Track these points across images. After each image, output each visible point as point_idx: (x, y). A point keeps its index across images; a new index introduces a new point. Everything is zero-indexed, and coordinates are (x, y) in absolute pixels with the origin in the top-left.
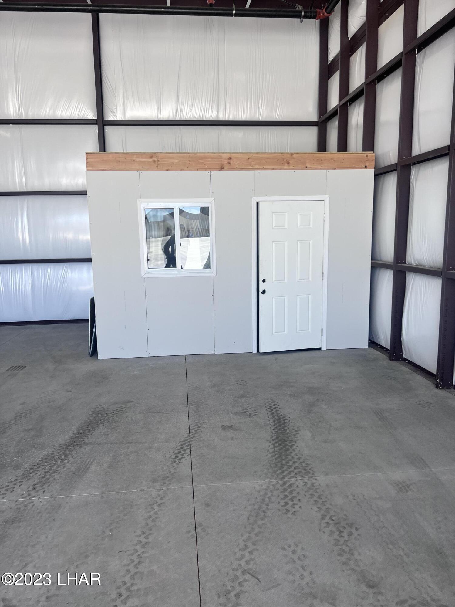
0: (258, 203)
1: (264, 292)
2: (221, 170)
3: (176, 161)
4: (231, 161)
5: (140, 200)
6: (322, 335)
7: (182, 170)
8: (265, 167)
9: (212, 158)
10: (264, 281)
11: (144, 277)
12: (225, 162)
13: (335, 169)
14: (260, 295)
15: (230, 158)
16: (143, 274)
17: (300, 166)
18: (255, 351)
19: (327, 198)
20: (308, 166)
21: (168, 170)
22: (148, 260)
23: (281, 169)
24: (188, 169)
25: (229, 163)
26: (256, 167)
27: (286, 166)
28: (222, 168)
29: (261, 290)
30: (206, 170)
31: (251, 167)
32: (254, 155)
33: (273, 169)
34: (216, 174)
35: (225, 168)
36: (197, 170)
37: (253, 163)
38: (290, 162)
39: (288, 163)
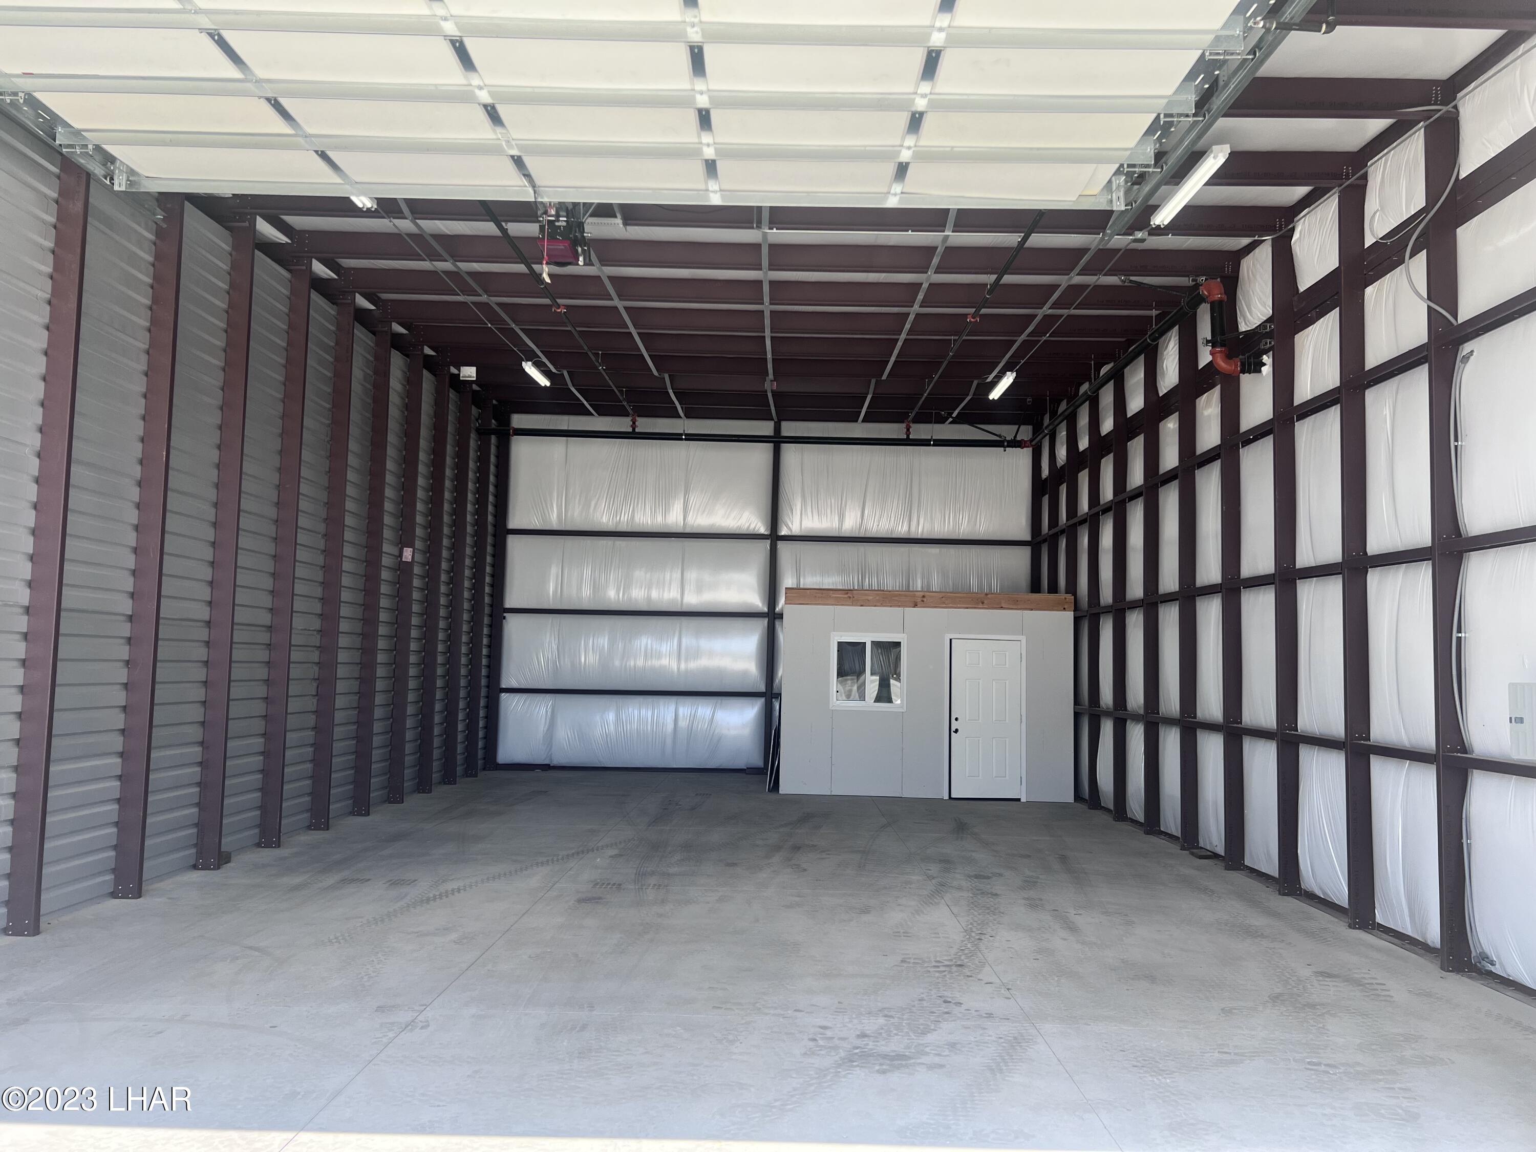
0: (951, 640)
1: (956, 731)
2: (914, 607)
3: (870, 598)
4: (925, 599)
5: (834, 633)
6: (1021, 784)
7: (875, 606)
8: (958, 606)
9: (906, 596)
10: (956, 719)
11: (833, 709)
12: (919, 600)
13: (1032, 610)
14: (953, 734)
15: (924, 597)
16: (831, 706)
17: (995, 606)
18: (946, 797)
19: (1023, 639)
20: (1003, 605)
21: (862, 606)
22: (837, 692)
23: (975, 608)
24: (882, 605)
25: (923, 601)
26: (951, 605)
27: (981, 606)
28: (915, 605)
29: (953, 729)
30: (899, 606)
31: (944, 606)
32: (949, 594)
33: (967, 608)
34: (910, 611)
35: (918, 605)
36: (891, 606)
37: (946, 602)
38: (985, 602)
39: (983, 603)
